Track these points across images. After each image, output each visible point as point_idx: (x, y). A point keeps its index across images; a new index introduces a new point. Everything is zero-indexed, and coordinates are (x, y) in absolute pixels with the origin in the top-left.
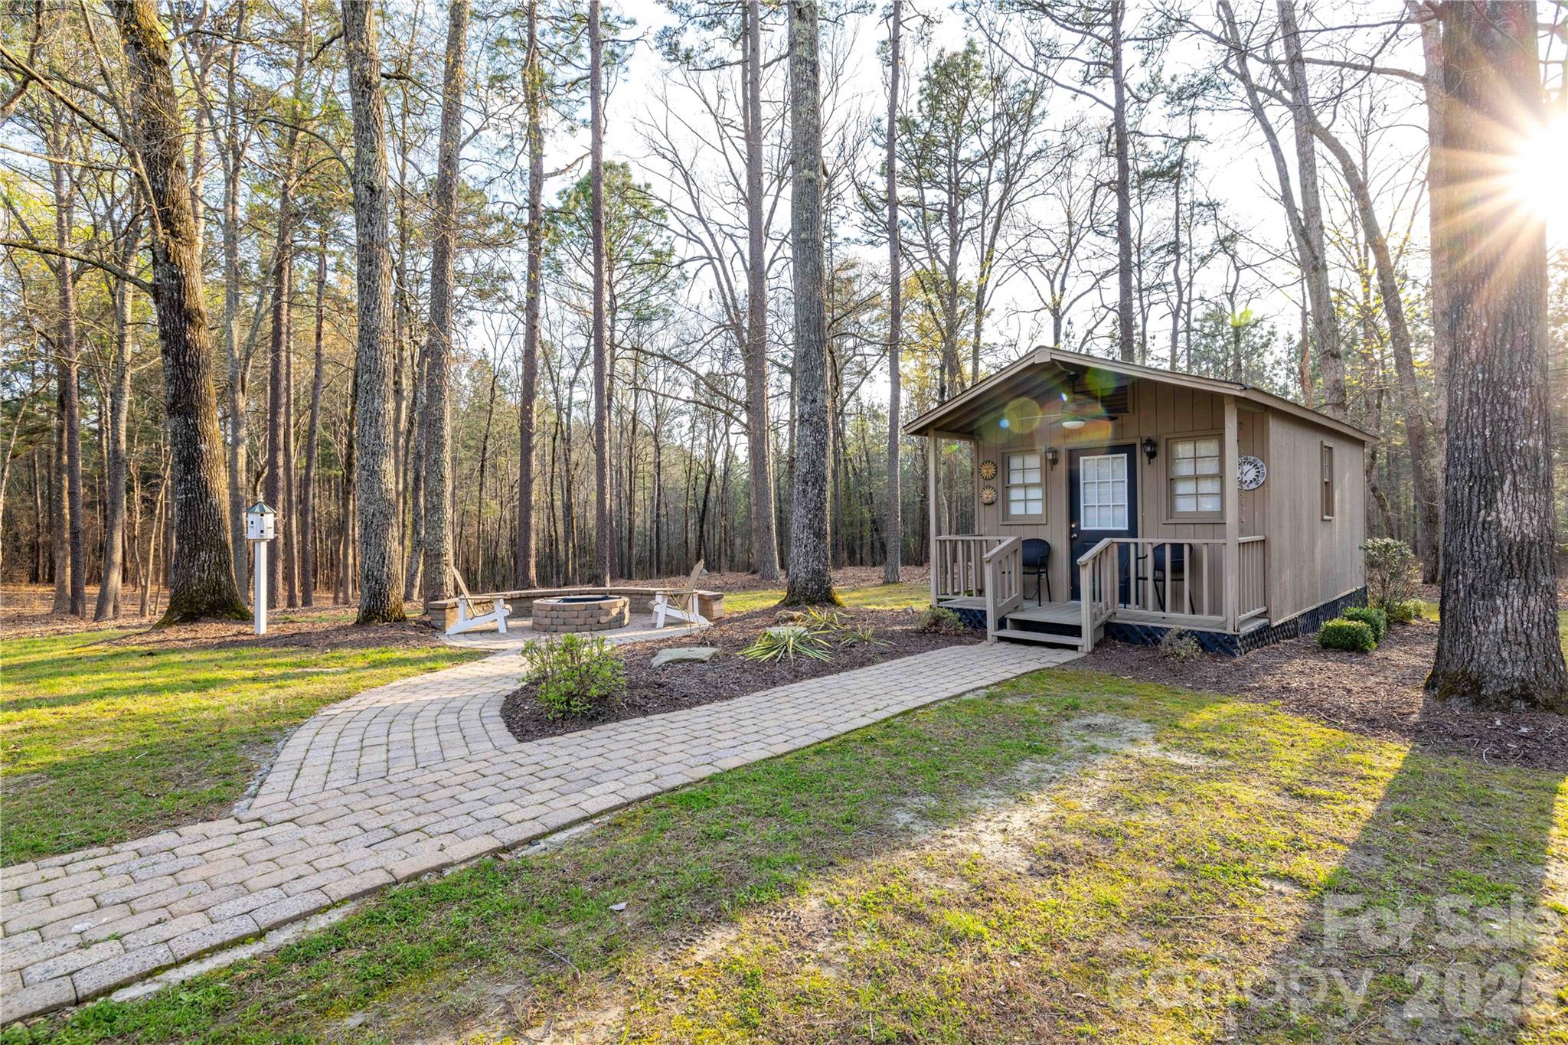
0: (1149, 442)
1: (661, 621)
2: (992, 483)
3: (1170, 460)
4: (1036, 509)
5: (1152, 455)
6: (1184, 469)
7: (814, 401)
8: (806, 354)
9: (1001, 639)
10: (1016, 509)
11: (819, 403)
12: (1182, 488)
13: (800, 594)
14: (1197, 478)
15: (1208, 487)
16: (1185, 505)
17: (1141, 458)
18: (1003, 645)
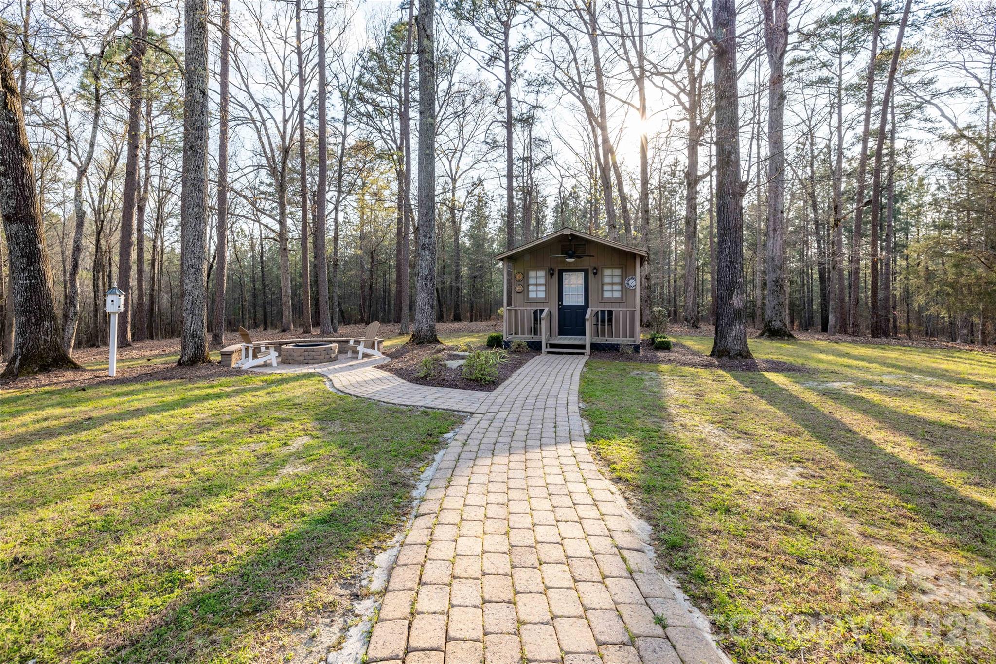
0: (595, 268)
1: (360, 355)
2: (521, 283)
3: (602, 276)
4: (542, 295)
5: (595, 274)
6: (607, 280)
7: (430, 238)
8: (427, 213)
9: (549, 352)
10: (532, 295)
11: (433, 239)
12: (606, 288)
13: (424, 338)
14: (612, 284)
15: (616, 287)
16: (607, 295)
17: (591, 275)
18: (550, 355)
